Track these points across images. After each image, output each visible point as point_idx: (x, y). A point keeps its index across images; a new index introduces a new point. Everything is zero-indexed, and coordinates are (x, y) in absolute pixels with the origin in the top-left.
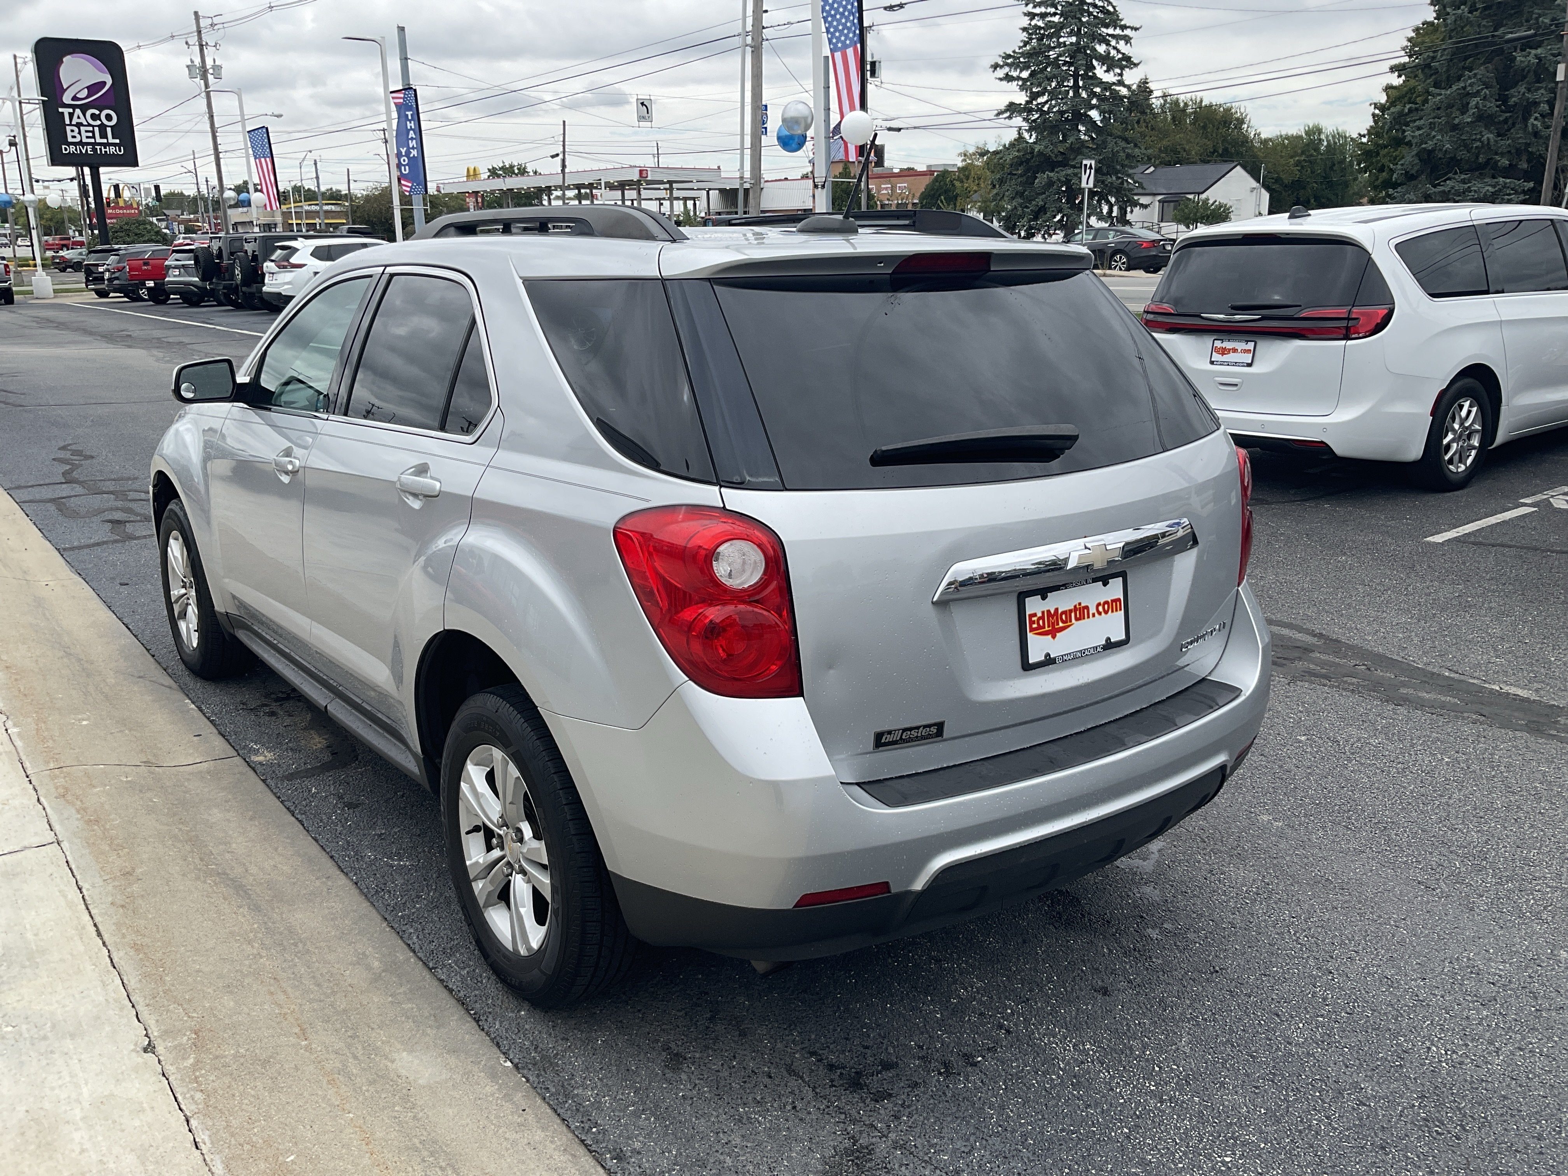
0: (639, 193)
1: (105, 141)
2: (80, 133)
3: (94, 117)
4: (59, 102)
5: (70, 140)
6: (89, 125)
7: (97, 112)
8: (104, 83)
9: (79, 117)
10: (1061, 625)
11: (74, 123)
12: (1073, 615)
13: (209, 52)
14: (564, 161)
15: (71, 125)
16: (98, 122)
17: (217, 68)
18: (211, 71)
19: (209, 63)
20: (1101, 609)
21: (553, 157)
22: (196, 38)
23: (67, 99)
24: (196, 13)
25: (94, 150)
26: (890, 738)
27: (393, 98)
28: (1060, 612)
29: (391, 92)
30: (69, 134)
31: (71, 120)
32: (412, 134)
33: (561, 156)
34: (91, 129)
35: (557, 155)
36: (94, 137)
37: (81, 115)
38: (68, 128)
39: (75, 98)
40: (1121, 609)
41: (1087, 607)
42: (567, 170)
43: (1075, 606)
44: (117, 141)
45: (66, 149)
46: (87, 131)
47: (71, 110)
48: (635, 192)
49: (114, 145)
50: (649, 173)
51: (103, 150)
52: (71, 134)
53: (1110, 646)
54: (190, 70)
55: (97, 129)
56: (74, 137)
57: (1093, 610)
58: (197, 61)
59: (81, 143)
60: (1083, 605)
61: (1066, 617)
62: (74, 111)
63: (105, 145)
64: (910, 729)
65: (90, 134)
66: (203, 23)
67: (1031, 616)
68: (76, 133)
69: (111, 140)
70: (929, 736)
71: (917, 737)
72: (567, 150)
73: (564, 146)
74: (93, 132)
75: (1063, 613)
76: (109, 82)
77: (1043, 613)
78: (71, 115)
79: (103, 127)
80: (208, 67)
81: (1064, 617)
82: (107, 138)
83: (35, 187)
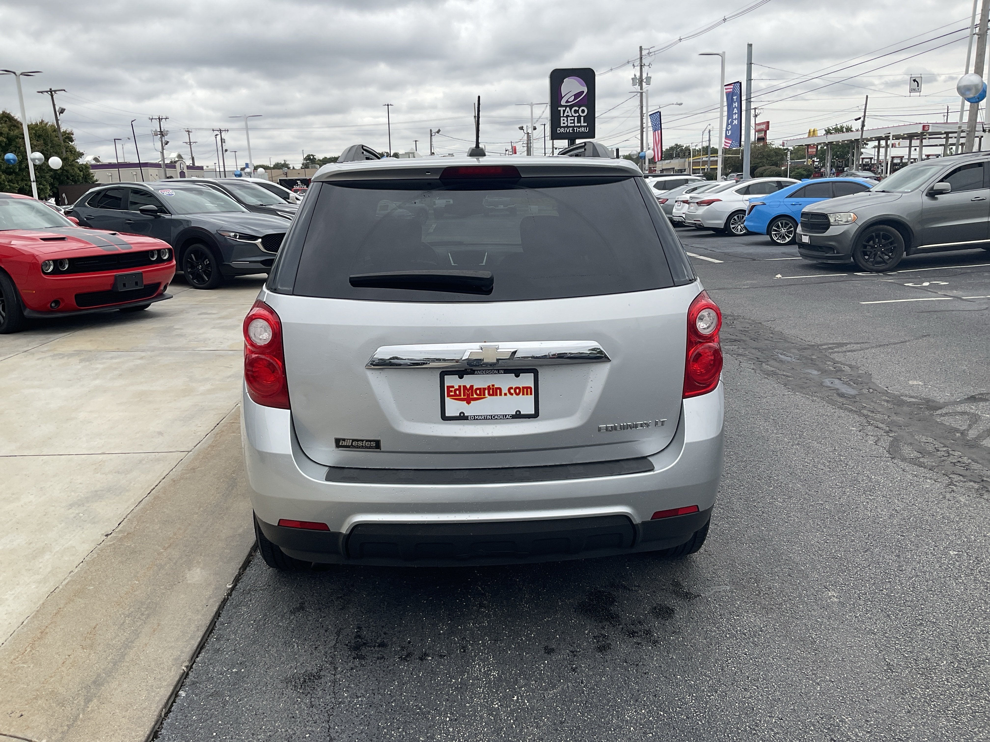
0: (922, 142)
1: (579, 125)
2: (567, 121)
3: (576, 111)
4: (559, 104)
5: (562, 125)
6: (573, 116)
7: (577, 109)
8: (583, 92)
9: (568, 112)
10: (475, 396)
11: (565, 115)
12: (486, 392)
13: (645, 69)
14: (863, 122)
15: (563, 117)
16: (577, 114)
17: (649, 79)
18: (645, 80)
19: (644, 76)
20: (512, 391)
21: (856, 120)
22: (639, 62)
23: (563, 103)
24: (641, 47)
25: (573, 130)
26: (345, 443)
27: (726, 89)
28: (474, 388)
29: (725, 86)
30: (562, 122)
31: (564, 114)
32: (736, 111)
33: (862, 119)
34: (573, 118)
35: (860, 118)
36: (574, 123)
37: (569, 111)
38: (562, 119)
39: (567, 102)
40: (531, 394)
41: (500, 389)
42: (865, 129)
43: (489, 386)
44: (586, 124)
45: (559, 130)
46: (571, 120)
47: (564, 109)
48: (918, 141)
49: (584, 126)
50: (930, 127)
51: (578, 130)
52: (563, 122)
53: (518, 416)
54: (633, 81)
55: (576, 118)
56: (564, 123)
57: (505, 390)
58: (638, 75)
59: (567, 127)
60: (496, 386)
61: (480, 392)
62: (566, 109)
63: (579, 127)
64: (358, 440)
65: (572, 121)
66: (644, 53)
67: (449, 387)
68: (565, 121)
69: (583, 124)
70: (370, 447)
71: (362, 446)
72: (866, 114)
73: (865, 112)
74: (574, 120)
75: (477, 389)
76: (585, 90)
77: (460, 387)
78: (564, 111)
79: (579, 117)
80: (643, 78)
81: (478, 392)
82: (581, 123)
83: (554, 152)
